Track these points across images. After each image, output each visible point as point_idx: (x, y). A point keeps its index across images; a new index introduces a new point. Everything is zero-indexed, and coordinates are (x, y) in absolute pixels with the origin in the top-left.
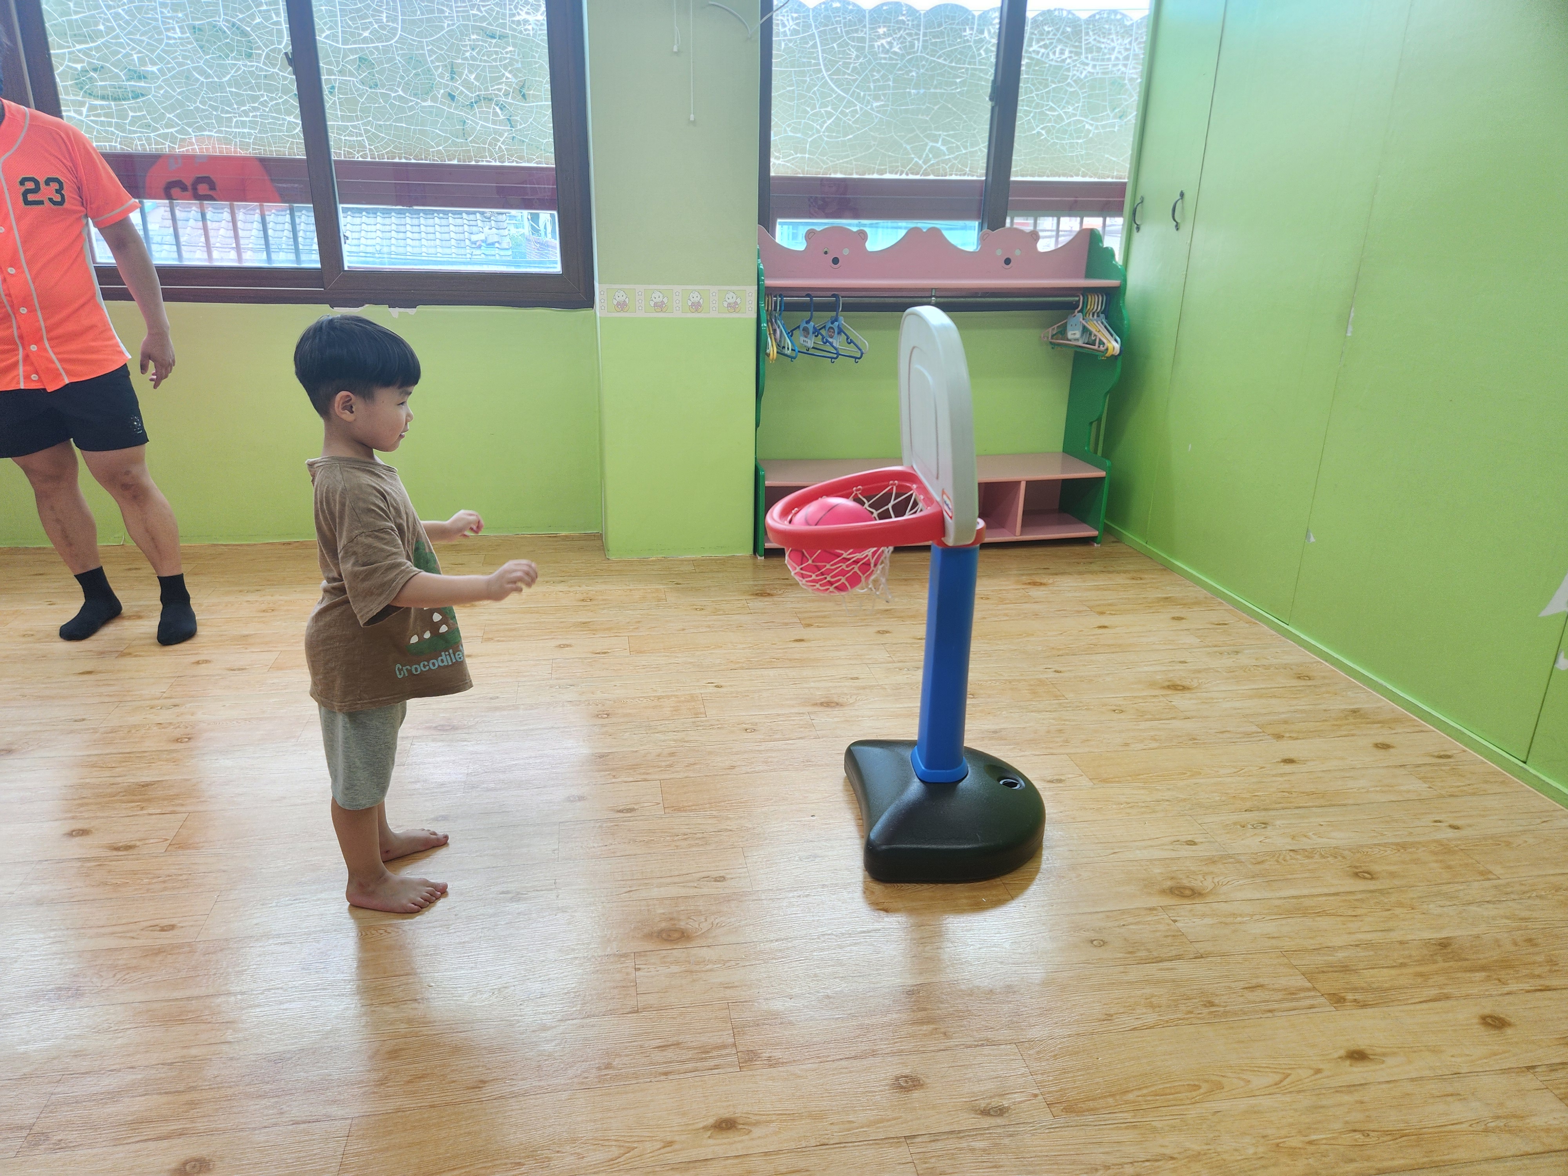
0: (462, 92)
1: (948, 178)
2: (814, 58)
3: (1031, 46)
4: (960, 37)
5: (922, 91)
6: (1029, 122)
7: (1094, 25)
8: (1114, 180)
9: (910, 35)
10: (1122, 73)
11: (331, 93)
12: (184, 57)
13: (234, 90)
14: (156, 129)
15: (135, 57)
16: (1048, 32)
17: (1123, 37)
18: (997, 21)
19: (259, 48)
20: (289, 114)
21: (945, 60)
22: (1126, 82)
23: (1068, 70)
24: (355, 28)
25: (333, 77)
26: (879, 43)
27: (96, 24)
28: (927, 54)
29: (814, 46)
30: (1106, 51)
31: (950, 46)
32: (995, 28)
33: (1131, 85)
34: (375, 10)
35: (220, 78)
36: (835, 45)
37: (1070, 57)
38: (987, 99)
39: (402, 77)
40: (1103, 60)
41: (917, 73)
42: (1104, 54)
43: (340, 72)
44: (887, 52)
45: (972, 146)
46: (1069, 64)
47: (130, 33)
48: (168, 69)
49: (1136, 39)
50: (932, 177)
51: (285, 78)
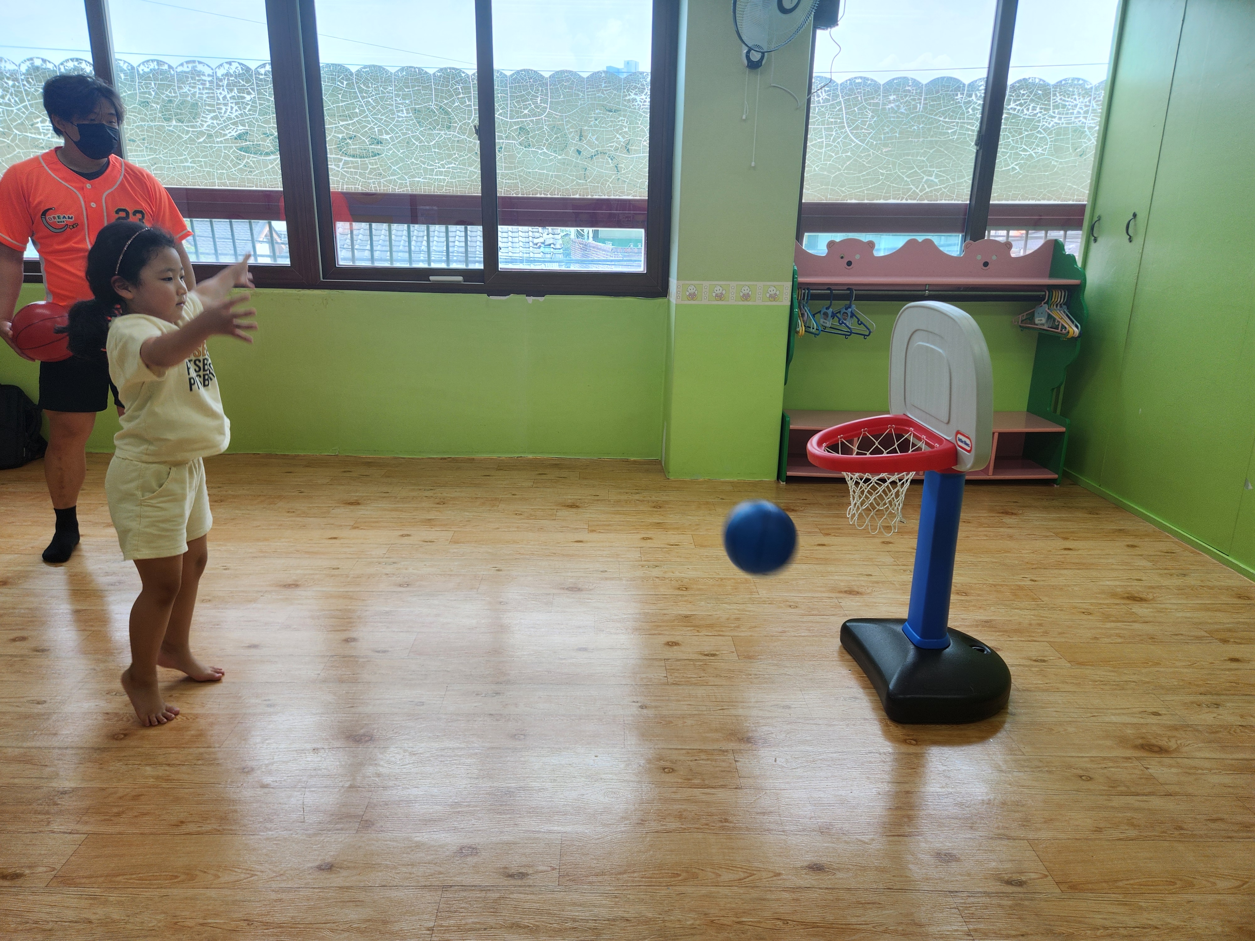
0: (586, 148)
1: (938, 202)
2: (840, 118)
3: (1010, 105)
4: (953, 100)
5: (921, 140)
6: (1006, 160)
7: (1060, 89)
8: (1074, 203)
9: (914, 100)
10: (1083, 123)
11: (499, 151)
12: (407, 129)
13: (437, 150)
14: (385, 177)
15: (376, 130)
16: (1024, 95)
17: (1084, 97)
18: (983, 87)
19: (456, 122)
20: (470, 165)
21: (940, 117)
22: (1086, 129)
23: (1039, 121)
24: (520, 108)
25: (501, 141)
26: (889, 107)
27: (354, 108)
28: (927, 113)
29: (841, 110)
30: (1070, 107)
31: (945, 106)
32: (981, 93)
33: (1090, 132)
34: (533, 96)
35: (428, 142)
36: (856, 109)
37: (1041, 112)
38: (973, 144)
39: (547, 140)
40: (1067, 114)
41: (918, 127)
42: (1068, 109)
43: (506, 137)
44: (896, 112)
45: (959, 178)
46: (1040, 117)
47: (375, 114)
48: (396, 137)
49: (1095, 98)
50: (926, 202)
51: (471, 142)
